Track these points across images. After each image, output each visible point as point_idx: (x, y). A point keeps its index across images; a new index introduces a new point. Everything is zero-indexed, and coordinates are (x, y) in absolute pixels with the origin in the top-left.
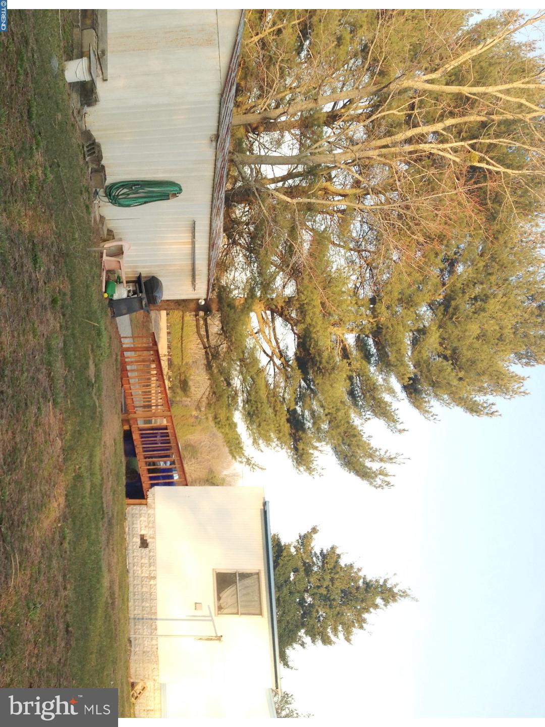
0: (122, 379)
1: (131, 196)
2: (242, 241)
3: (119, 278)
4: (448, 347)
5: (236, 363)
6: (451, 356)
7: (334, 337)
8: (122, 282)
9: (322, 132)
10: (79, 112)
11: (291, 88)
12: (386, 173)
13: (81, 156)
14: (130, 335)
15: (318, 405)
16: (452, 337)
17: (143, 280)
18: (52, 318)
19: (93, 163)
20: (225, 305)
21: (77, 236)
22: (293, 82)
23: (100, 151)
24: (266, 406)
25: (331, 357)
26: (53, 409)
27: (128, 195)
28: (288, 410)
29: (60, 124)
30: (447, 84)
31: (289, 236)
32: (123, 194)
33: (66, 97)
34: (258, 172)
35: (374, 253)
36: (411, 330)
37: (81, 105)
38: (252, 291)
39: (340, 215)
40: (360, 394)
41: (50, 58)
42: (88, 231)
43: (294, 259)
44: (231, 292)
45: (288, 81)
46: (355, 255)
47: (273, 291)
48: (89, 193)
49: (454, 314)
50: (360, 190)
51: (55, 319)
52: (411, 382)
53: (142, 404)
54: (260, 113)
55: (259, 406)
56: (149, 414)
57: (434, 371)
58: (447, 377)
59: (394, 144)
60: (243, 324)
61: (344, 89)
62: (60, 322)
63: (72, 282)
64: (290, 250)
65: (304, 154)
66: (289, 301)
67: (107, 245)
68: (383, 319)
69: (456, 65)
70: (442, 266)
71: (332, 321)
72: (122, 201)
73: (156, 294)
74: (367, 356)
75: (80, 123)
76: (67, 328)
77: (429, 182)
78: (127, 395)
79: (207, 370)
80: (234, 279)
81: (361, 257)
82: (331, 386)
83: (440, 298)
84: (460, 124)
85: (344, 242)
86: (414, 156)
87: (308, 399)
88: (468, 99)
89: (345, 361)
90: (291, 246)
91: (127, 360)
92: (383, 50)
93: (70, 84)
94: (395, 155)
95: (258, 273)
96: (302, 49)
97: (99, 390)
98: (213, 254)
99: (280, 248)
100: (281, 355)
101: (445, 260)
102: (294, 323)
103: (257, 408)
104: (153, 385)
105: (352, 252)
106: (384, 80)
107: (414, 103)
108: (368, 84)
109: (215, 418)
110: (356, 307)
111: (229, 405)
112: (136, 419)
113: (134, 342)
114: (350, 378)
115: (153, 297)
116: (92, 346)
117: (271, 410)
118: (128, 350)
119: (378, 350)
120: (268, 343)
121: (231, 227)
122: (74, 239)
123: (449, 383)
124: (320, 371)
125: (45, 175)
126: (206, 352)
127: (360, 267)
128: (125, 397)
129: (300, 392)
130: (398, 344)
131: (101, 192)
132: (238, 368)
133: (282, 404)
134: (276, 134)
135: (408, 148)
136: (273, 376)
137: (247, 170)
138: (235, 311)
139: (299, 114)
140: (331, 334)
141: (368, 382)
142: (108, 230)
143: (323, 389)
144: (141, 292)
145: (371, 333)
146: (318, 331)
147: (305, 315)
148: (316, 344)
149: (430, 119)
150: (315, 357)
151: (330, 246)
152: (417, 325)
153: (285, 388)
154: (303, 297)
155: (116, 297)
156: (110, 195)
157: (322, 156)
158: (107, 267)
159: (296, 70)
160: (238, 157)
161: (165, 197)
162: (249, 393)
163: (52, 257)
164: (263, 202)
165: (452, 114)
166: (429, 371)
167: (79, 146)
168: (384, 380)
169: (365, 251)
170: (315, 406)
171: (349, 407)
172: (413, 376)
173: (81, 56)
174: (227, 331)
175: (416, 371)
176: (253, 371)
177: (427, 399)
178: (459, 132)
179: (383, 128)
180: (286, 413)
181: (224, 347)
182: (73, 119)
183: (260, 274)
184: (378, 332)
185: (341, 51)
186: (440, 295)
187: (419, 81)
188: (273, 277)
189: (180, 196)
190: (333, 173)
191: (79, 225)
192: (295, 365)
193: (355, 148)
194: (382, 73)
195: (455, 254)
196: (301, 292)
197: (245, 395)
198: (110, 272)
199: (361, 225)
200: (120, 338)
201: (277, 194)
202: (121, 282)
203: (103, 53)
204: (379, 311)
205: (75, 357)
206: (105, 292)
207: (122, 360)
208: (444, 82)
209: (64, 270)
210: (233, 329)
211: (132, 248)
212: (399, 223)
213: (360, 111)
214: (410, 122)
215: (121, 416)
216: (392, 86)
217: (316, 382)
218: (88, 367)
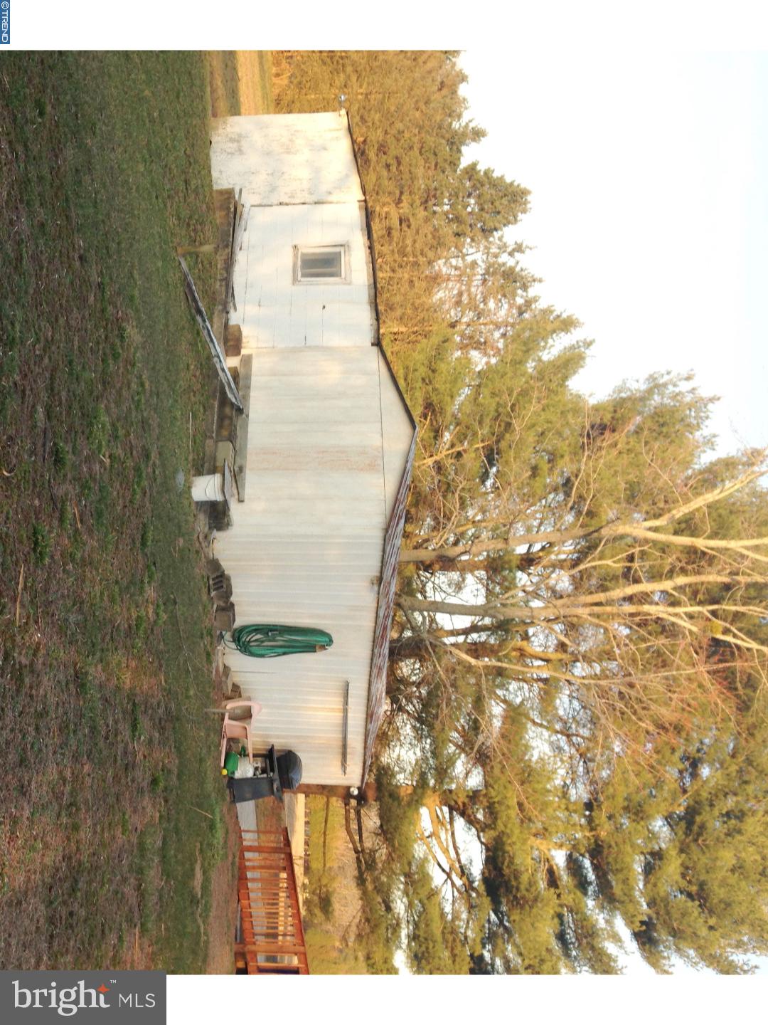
0: (239, 891)
1: (265, 644)
2: (410, 708)
3: (244, 749)
4: (694, 880)
5: (399, 879)
6: (697, 894)
7: (537, 852)
8: (248, 755)
9: (515, 578)
10: (206, 537)
11: (474, 522)
12: (601, 637)
13: (205, 590)
14: (254, 827)
15: (515, 952)
16: (699, 867)
17: (276, 755)
18: (150, 806)
19: (219, 600)
20: (386, 794)
21: (192, 693)
22: (476, 514)
23: (229, 586)
24: (440, 946)
25: (532, 883)
26: (140, 938)
27: (262, 642)
28: (472, 956)
29: (181, 551)
30: (676, 533)
31: (474, 708)
32: (256, 640)
33: (191, 519)
34: (433, 621)
35: (589, 740)
36: (642, 853)
37: (210, 528)
38: (423, 777)
39: (541, 685)
40: (573, 940)
41: (175, 472)
42: (207, 686)
43: (481, 738)
44: (393, 775)
45: (471, 513)
46: (563, 741)
47: (452, 779)
48: (212, 637)
49: (699, 834)
50: (565, 655)
51: (153, 806)
52: (644, 928)
53: (264, 930)
54: (434, 550)
55: (431, 946)
56: (273, 947)
57: (676, 914)
58: (692, 924)
59: (609, 603)
60: (410, 823)
61: (542, 528)
62: (160, 812)
63: (180, 754)
64: (475, 726)
65: (492, 605)
66: (474, 796)
67: (230, 705)
68: (603, 834)
69: (687, 511)
70: (681, 766)
71: (534, 831)
72: (254, 650)
73: (291, 775)
74: (582, 884)
75: (206, 550)
76: (169, 820)
77: (659, 653)
78: (245, 916)
79: (358, 885)
80: (398, 759)
81: (571, 743)
82: (533, 925)
83: (680, 811)
84: (696, 584)
85: (548, 722)
86: (637, 619)
87: (500, 941)
88: (704, 553)
89: (552, 890)
90: (476, 721)
91: (247, 864)
92: (591, 486)
93: (197, 503)
94: (612, 616)
95: (432, 753)
96: (487, 477)
97: (207, 909)
98: (370, 726)
99: (462, 721)
100: (463, 872)
101: (685, 758)
102: (481, 828)
103: (427, 948)
104: (282, 904)
105: (559, 736)
106: (593, 522)
107: (633, 554)
108: (573, 525)
109: (368, 958)
110: (567, 813)
111: (388, 940)
112: (254, 954)
113: (259, 837)
114: (560, 916)
115: (288, 779)
116: (201, 845)
117: (447, 954)
118: (250, 849)
119: (598, 877)
120: (444, 853)
121: (396, 688)
122: (188, 697)
123: (695, 933)
124: (518, 903)
125: (157, 615)
126: (358, 858)
127: (571, 758)
128: (242, 919)
129: (489, 929)
130: (625, 872)
131: (228, 636)
132: (402, 886)
133: (463, 945)
134: (455, 576)
135: (629, 608)
136: (451, 901)
137: (418, 617)
138: (399, 804)
139: (485, 553)
140: (532, 848)
141: (585, 923)
142: (234, 685)
143: (521, 929)
144: (272, 770)
145: (588, 852)
146: (514, 843)
147: (496, 819)
148: (511, 862)
149: (655, 576)
150: (509, 880)
151: (529, 725)
152: (650, 846)
153: (468, 922)
154: (493, 793)
155: (238, 775)
156: (239, 641)
157: (515, 608)
158: (229, 734)
159: (480, 501)
160: (406, 601)
161: (311, 648)
162: (416, 925)
163: (157, 721)
164: (439, 660)
165: (683, 571)
166: (668, 913)
167: (203, 577)
168: (607, 922)
169: (577, 735)
170: (510, 951)
171: (559, 958)
172: (645, 918)
173: (213, 471)
174: (388, 831)
175: (649, 912)
176: (423, 893)
177: (666, 954)
178: (694, 594)
179: (594, 581)
180: (468, 959)
181: (382, 853)
182: (197, 545)
183: (435, 754)
184: (596, 850)
185: (538, 483)
186: (680, 805)
187: (639, 528)
188: (451, 761)
189: (330, 649)
190: (531, 631)
191: (196, 678)
192: (482, 889)
193: (560, 602)
194: (591, 514)
195: (698, 751)
196: (490, 786)
197: (411, 927)
198: (232, 740)
199: (570, 701)
200: (240, 831)
201: (456, 651)
202: (246, 755)
203: (241, 469)
204: (597, 822)
205: (176, 862)
206: (225, 767)
207: (240, 863)
208: (672, 531)
209: (172, 738)
210: (396, 828)
211: (263, 710)
212: (620, 705)
213: (563, 557)
214: (629, 576)
215: (235, 947)
216: (603, 532)
217: (512, 919)
218: (194, 875)
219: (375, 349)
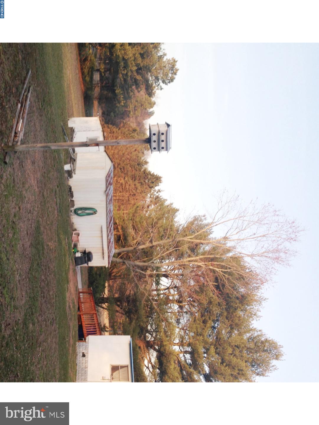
3: (78, 249)
17: (86, 253)
19: (71, 196)
33: (64, 174)
37: (68, 177)
67: (74, 232)
75: (67, 182)
155: (77, 256)
156: (76, 212)
158: (74, 241)
219: (105, 152)
